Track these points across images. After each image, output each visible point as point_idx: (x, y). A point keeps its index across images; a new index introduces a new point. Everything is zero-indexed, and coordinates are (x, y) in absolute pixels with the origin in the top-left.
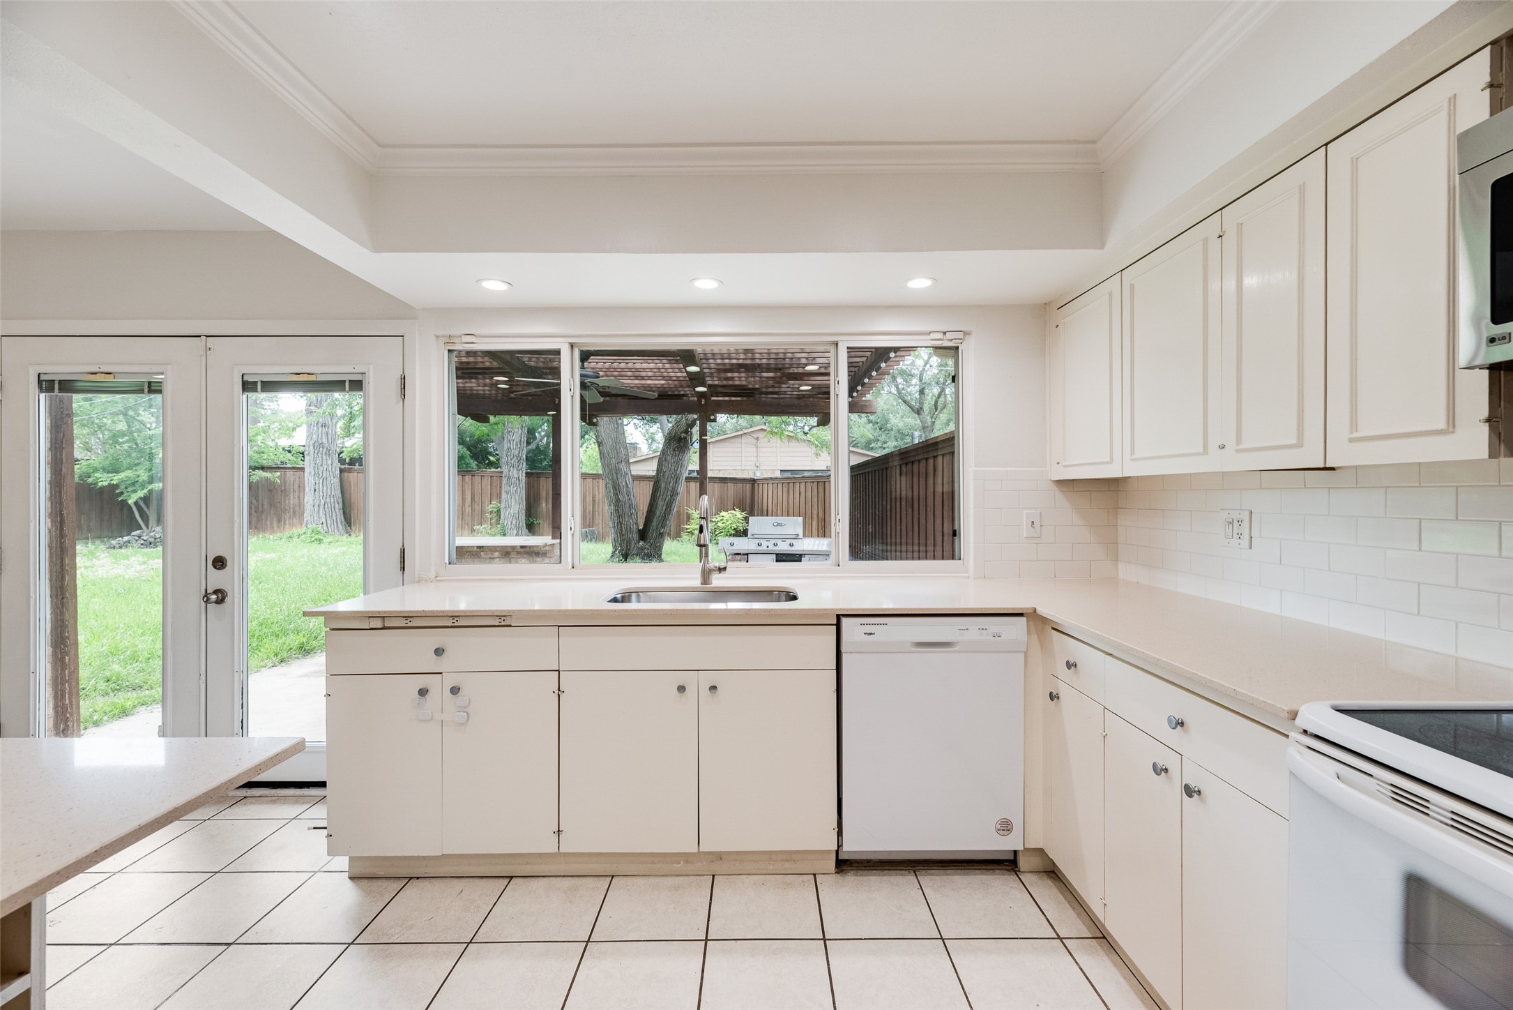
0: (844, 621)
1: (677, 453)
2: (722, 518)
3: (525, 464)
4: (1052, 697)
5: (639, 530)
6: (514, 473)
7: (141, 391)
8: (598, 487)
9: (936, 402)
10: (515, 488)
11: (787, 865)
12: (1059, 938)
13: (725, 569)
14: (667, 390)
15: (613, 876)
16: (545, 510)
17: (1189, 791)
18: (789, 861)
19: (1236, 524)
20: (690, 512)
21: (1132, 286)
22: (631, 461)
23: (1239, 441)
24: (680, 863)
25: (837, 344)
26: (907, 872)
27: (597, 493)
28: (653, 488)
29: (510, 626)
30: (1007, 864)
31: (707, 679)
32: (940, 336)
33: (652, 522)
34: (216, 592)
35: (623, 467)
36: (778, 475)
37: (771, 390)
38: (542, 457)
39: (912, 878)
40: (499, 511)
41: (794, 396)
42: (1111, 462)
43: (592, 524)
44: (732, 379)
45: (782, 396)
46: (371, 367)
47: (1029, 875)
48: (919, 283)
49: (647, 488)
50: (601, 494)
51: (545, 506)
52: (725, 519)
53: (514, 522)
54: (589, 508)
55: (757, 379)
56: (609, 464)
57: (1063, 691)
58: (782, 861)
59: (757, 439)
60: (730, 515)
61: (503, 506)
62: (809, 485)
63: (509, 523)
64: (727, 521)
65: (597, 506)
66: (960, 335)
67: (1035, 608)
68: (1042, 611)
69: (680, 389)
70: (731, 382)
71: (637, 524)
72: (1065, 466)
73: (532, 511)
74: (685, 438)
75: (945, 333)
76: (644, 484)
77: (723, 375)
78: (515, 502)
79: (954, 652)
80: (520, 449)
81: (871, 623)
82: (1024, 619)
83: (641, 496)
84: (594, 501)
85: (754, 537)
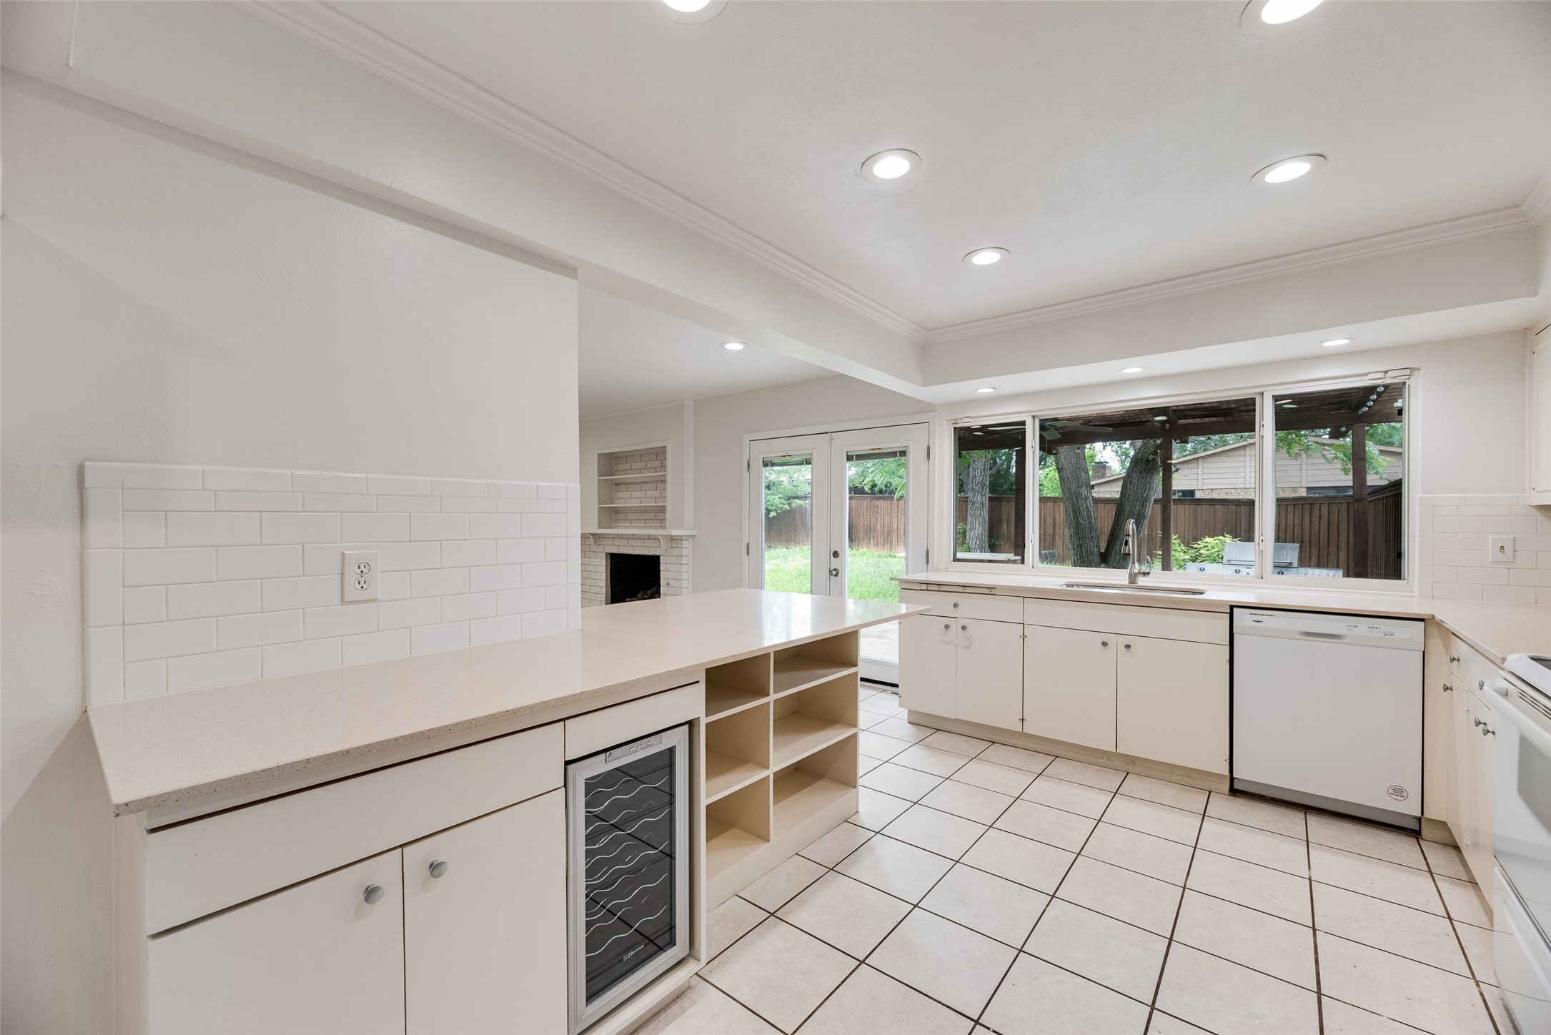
0: (1235, 609)
1: (1145, 475)
2: (1206, 544)
3: (988, 489)
4: (1446, 688)
5: (1101, 553)
6: (979, 498)
7: (803, 464)
8: (1059, 510)
10: (979, 512)
11: (1187, 779)
12: (1430, 872)
13: (1148, 573)
14: (1127, 418)
15: (1057, 756)
16: (1006, 531)
22: (1092, 483)
24: (1103, 759)
25: (1262, 394)
26: (1298, 810)
27: (1058, 517)
28: (1116, 513)
29: (995, 594)
30: (1412, 830)
31: (1124, 640)
33: (1115, 545)
34: (835, 570)
35: (1084, 492)
38: (1003, 481)
40: (965, 532)
43: (1052, 546)
46: (911, 442)
47: (1431, 843)
48: (1336, 343)
49: (1112, 510)
50: (1062, 517)
51: (1008, 529)
52: (1210, 546)
53: (978, 542)
54: (1050, 531)
56: (1069, 489)
57: (1455, 683)
58: (1183, 776)
60: (1217, 541)
61: (968, 527)
63: (974, 543)
64: (1213, 548)
65: (1057, 529)
66: (1407, 372)
67: (1434, 616)
68: (1438, 617)
69: (1142, 416)
71: (1098, 547)
72: (1538, 492)
73: (994, 532)
75: (1386, 372)
76: (1108, 507)
78: (979, 524)
79: (1343, 643)
80: (984, 476)
81: (1259, 616)
82: (1420, 623)
83: (1104, 520)
84: (1054, 524)
85: (1230, 563)
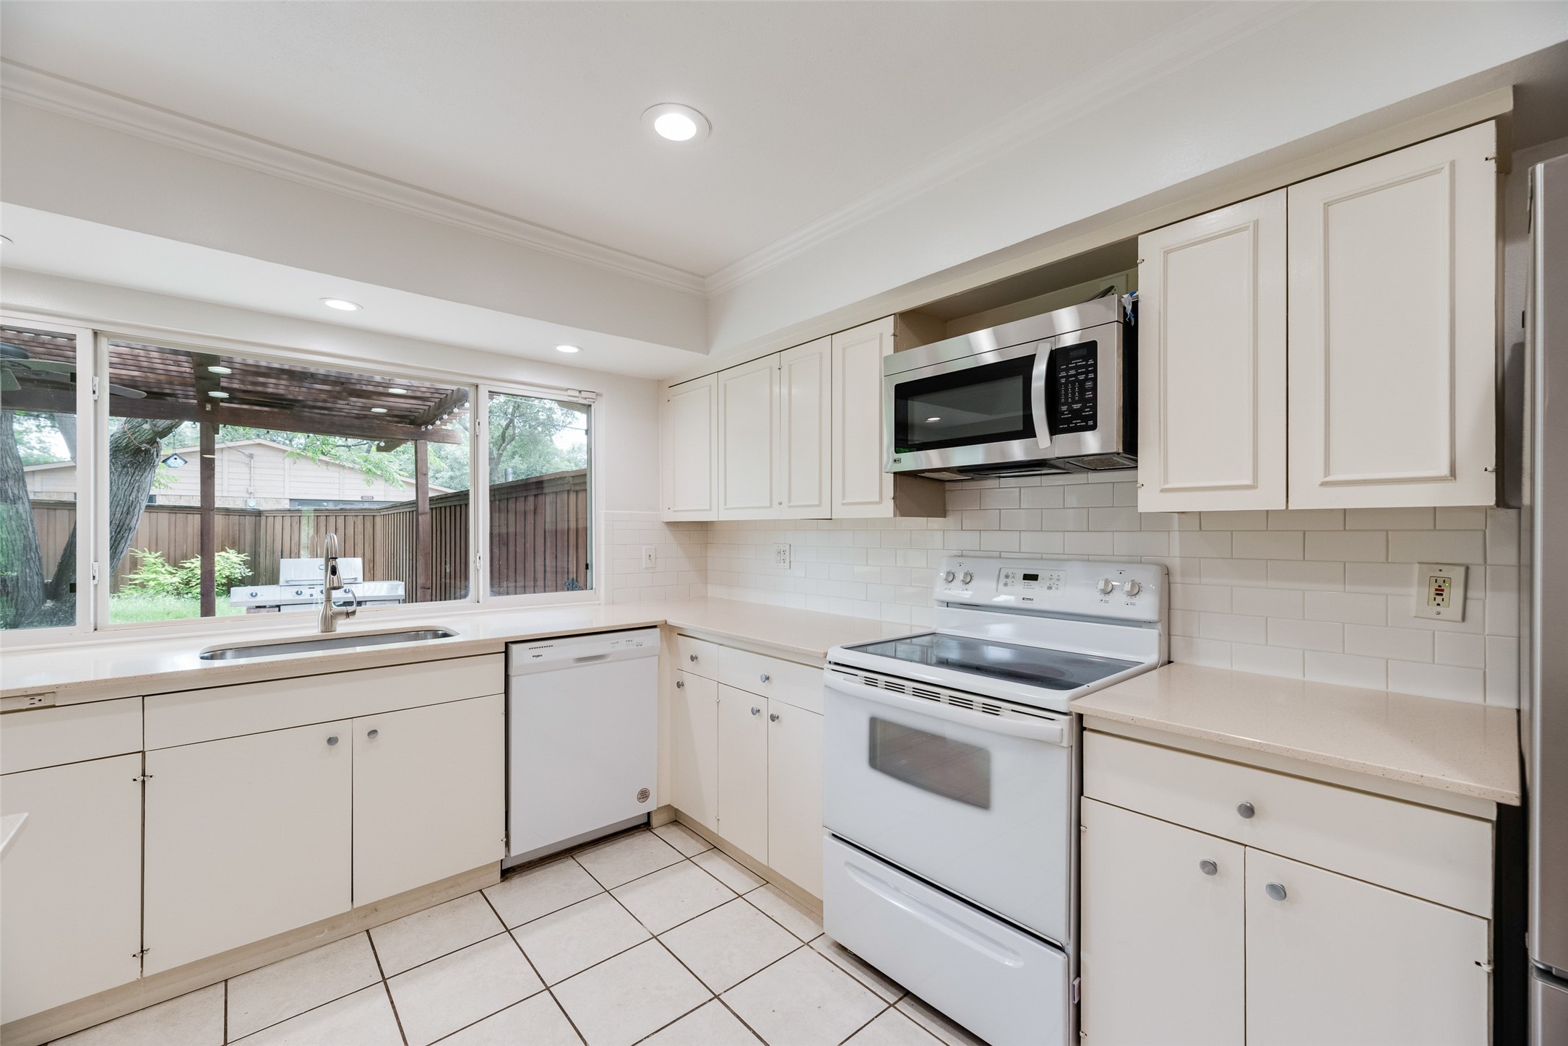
0: (514, 648)
4: (680, 685)
9: (504, 433)
11: (452, 891)
12: (687, 858)
15: (226, 981)
17: (773, 718)
18: (453, 887)
19: (782, 553)
20: (140, 554)
21: (725, 385)
23: (789, 502)
24: (323, 932)
25: (477, 386)
26: (565, 859)
29: (54, 706)
30: (644, 825)
31: (363, 726)
32: (577, 394)
36: (286, 505)
37: (320, 404)
39: (571, 861)
41: (353, 415)
42: (710, 509)
44: (264, 384)
45: (335, 413)
47: (660, 828)
48: (567, 349)
55: (304, 389)
57: (688, 679)
58: (446, 889)
59: (251, 456)
62: (350, 521)
66: (593, 395)
67: (666, 620)
68: (671, 621)
69: (167, 386)
70: (260, 389)
72: (674, 511)
74: (147, 451)
75: (580, 392)
77: (250, 378)
79: (604, 663)
81: (538, 646)
82: (657, 630)
85: (289, 584)
